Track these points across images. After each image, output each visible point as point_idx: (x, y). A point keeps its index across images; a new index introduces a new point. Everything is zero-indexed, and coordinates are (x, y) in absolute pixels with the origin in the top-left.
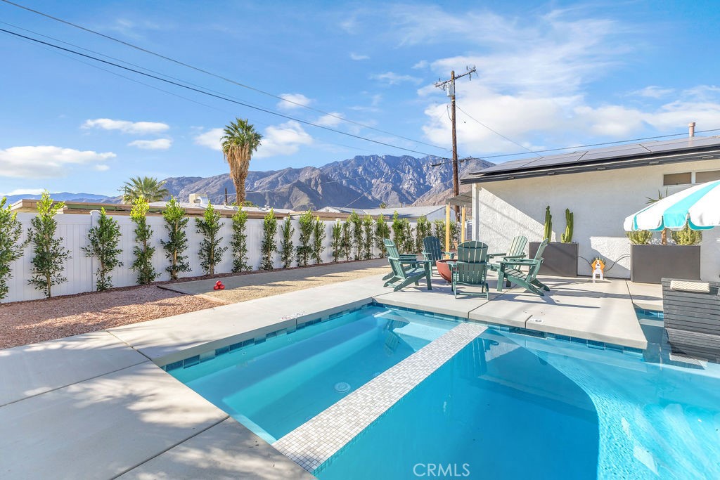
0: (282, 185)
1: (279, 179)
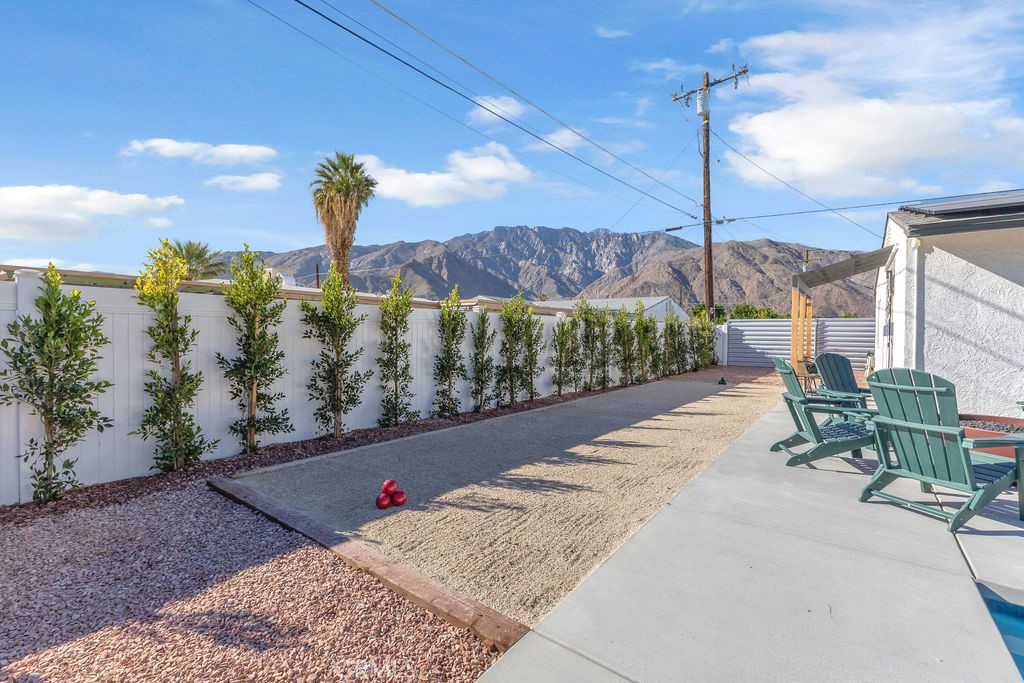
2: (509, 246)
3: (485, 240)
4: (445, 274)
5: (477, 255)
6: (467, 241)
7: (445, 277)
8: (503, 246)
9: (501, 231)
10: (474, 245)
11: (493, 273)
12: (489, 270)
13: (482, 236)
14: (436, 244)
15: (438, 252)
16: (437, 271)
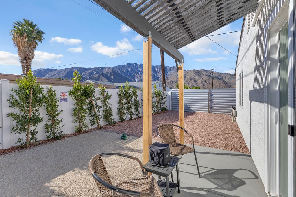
0: (95, 74)
1: (94, 71)
2: (132, 69)
3: (125, 67)
4: (112, 77)
5: (122, 72)
6: (119, 67)
7: (112, 78)
8: (130, 69)
9: (129, 65)
10: (121, 69)
11: (127, 77)
12: (126, 76)
13: (124, 66)
14: (109, 68)
15: (110, 70)
16: (110, 76)
